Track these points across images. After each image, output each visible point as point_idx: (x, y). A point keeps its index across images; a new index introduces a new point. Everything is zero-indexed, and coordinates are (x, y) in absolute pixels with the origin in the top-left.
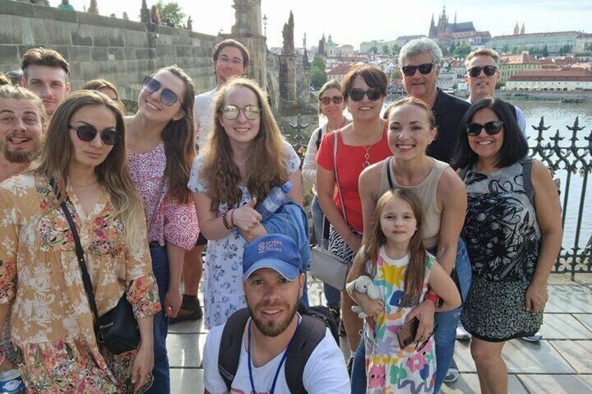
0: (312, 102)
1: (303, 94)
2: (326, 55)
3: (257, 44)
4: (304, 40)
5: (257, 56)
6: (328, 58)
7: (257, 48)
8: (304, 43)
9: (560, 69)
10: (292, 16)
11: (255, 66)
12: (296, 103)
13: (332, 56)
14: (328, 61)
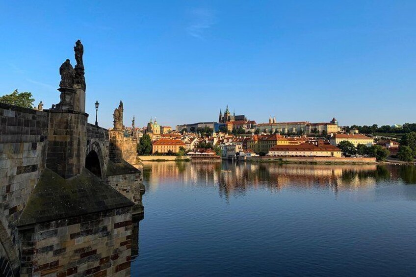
0: (137, 164)
1: (131, 158)
2: (152, 132)
3: (78, 119)
4: (133, 121)
5: (77, 128)
6: (155, 135)
7: (78, 122)
8: (133, 124)
9: (299, 144)
10: (121, 105)
11: (75, 136)
12: (123, 165)
13: (157, 133)
14: (154, 136)
